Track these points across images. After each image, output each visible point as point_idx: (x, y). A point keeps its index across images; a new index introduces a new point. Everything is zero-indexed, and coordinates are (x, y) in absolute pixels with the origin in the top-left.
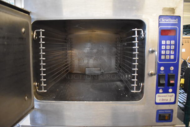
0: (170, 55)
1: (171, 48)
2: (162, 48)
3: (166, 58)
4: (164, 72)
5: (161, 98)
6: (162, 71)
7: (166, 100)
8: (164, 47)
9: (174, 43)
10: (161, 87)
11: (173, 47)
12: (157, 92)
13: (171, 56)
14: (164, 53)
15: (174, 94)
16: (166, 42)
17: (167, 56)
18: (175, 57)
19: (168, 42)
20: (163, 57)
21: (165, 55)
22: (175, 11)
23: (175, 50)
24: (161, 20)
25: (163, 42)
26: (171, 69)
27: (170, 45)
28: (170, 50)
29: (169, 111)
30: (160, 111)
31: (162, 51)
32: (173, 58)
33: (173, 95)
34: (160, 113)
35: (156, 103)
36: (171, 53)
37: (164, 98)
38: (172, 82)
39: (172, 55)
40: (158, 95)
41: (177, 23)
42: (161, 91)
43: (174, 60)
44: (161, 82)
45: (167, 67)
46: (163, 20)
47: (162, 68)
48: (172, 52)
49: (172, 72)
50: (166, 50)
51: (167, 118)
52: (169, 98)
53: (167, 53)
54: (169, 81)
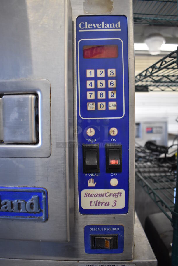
0: (107, 100)
1: (109, 86)
2: (89, 87)
3: (99, 109)
4: (95, 140)
5: (94, 199)
6: (90, 138)
7: (105, 205)
8: (91, 85)
9: (114, 75)
10: (92, 175)
11: (112, 84)
12: (84, 186)
13: (110, 103)
14: (93, 97)
15: (123, 191)
16: (96, 74)
17: (99, 103)
18: (119, 105)
19: (101, 73)
20: (91, 107)
21: (96, 101)
22: (114, 5)
23: (118, 89)
24: (83, 26)
25: (90, 73)
26: (112, 134)
27: (106, 78)
29: (115, 229)
30: (92, 230)
31: (88, 93)
32: (115, 108)
33: (121, 193)
35: (84, 212)
36: (110, 97)
37: (100, 199)
38: (114, 162)
39: (112, 100)
40: (84, 192)
41: (120, 30)
42: (91, 183)
43: (118, 112)
44: (87, 163)
46: (87, 26)
47: (91, 132)
48: (112, 95)
49: (115, 140)
50: (96, 90)
51: (108, 245)
52: (111, 200)
53: (99, 98)
54: (107, 161)
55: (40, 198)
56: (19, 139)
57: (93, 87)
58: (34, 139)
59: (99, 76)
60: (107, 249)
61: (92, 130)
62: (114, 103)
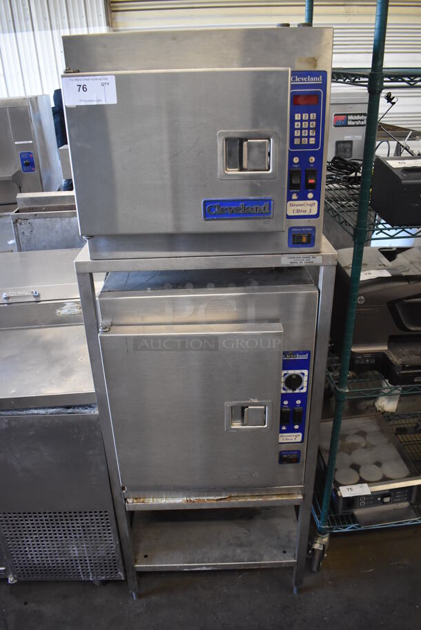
0: (309, 137)
1: (311, 126)
2: (296, 127)
3: (303, 143)
4: (298, 166)
5: (296, 208)
6: (296, 164)
7: (303, 212)
8: (298, 125)
9: (315, 118)
10: (295, 191)
11: (313, 124)
12: (290, 199)
13: (311, 139)
14: (299, 135)
15: (316, 202)
16: (302, 117)
17: (303, 139)
18: (317, 141)
19: (305, 116)
20: (297, 141)
21: (301, 137)
22: (318, 62)
23: (317, 129)
24: (294, 79)
25: (297, 117)
26: (311, 161)
27: (309, 121)
28: (309, 129)
29: (310, 229)
30: (293, 230)
31: (296, 132)
32: (314, 143)
33: (315, 204)
34: (295, 231)
35: (288, 217)
37: (300, 208)
38: (312, 181)
39: (312, 137)
40: (290, 202)
41: (321, 82)
42: (294, 197)
43: (316, 145)
44: (293, 182)
45: (304, 157)
46: (297, 79)
47: (296, 160)
48: (312, 133)
49: (312, 165)
50: (301, 129)
51: (304, 240)
52: (308, 208)
53: (303, 135)
54: (307, 181)
55: (270, 204)
56: (257, 168)
57: (299, 127)
58: (267, 168)
59: (304, 118)
60: (303, 243)
61: (297, 158)
62: (314, 139)
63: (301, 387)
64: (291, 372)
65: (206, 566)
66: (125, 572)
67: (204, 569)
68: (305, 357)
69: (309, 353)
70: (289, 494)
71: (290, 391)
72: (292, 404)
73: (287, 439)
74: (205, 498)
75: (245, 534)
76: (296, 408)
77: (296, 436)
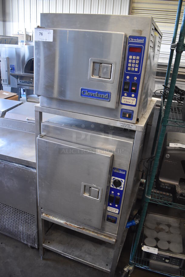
0: (135, 67)
1: (136, 63)
2: (129, 62)
3: (132, 70)
4: (129, 80)
5: (126, 100)
6: (127, 79)
7: (129, 103)
8: (130, 61)
9: (139, 59)
10: (126, 92)
11: (137, 62)
12: (123, 95)
13: (136, 68)
14: (130, 66)
15: (135, 99)
16: (132, 57)
17: (132, 68)
18: (139, 70)
19: (134, 57)
20: (129, 69)
21: (131, 67)
22: (142, 33)
23: (139, 64)
24: (131, 39)
25: (130, 57)
26: (135, 79)
27: (136, 60)
28: (135, 63)
29: (131, 111)
30: (123, 110)
31: (129, 64)
32: (137, 70)
35: (122, 104)
36: (136, 66)
37: (128, 100)
38: (134, 88)
39: (137, 67)
40: (123, 97)
41: (143, 42)
42: (125, 95)
43: (138, 72)
44: (125, 87)
45: (132, 76)
46: (132, 40)
47: (128, 77)
49: (135, 81)
50: (132, 63)
51: (127, 116)
52: (131, 101)
53: (132, 66)
54: (132, 88)
55: (109, 95)
56: (105, 77)
57: (131, 62)
58: (110, 78)
59: (133, 58)
61: (129, 77)
62: (137, 69)
63: (120, 187)
64: (117, 178)
65: (71, 257)
66: (38, 245)
67: (70, 257)
68: (124, 173)
69: (126, 171)
70: (110, 237)
71: (115, 187)
72: (115, 194)
73: (111, 210)
74: (73, 225)
75: (94, 250)
76: (117, 196)
77: (116, 210)
